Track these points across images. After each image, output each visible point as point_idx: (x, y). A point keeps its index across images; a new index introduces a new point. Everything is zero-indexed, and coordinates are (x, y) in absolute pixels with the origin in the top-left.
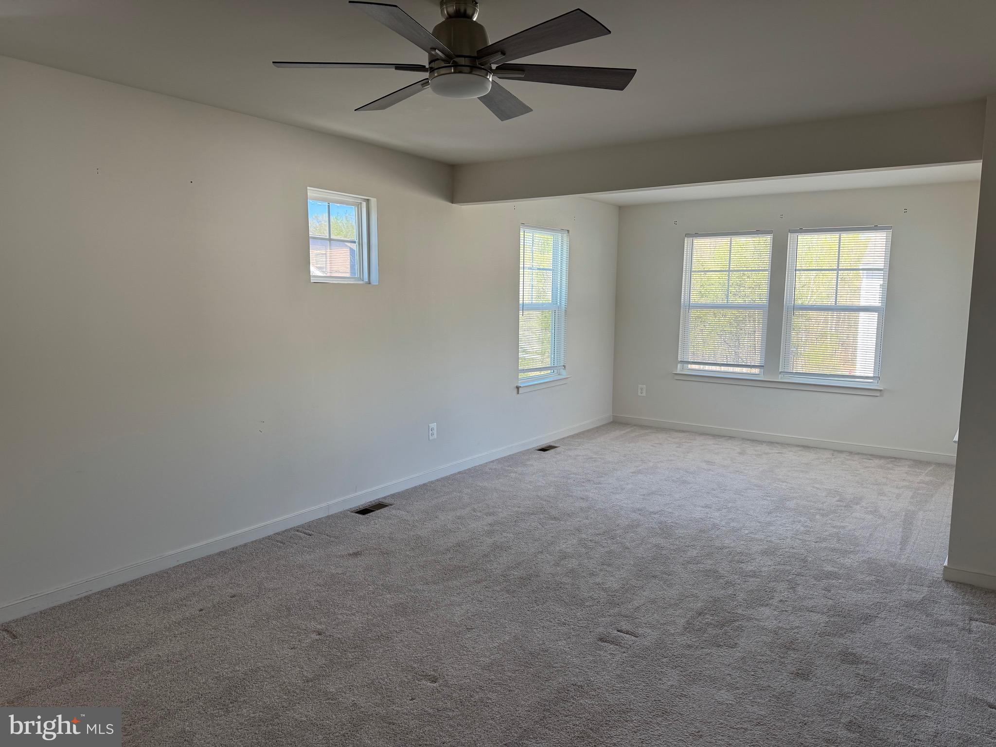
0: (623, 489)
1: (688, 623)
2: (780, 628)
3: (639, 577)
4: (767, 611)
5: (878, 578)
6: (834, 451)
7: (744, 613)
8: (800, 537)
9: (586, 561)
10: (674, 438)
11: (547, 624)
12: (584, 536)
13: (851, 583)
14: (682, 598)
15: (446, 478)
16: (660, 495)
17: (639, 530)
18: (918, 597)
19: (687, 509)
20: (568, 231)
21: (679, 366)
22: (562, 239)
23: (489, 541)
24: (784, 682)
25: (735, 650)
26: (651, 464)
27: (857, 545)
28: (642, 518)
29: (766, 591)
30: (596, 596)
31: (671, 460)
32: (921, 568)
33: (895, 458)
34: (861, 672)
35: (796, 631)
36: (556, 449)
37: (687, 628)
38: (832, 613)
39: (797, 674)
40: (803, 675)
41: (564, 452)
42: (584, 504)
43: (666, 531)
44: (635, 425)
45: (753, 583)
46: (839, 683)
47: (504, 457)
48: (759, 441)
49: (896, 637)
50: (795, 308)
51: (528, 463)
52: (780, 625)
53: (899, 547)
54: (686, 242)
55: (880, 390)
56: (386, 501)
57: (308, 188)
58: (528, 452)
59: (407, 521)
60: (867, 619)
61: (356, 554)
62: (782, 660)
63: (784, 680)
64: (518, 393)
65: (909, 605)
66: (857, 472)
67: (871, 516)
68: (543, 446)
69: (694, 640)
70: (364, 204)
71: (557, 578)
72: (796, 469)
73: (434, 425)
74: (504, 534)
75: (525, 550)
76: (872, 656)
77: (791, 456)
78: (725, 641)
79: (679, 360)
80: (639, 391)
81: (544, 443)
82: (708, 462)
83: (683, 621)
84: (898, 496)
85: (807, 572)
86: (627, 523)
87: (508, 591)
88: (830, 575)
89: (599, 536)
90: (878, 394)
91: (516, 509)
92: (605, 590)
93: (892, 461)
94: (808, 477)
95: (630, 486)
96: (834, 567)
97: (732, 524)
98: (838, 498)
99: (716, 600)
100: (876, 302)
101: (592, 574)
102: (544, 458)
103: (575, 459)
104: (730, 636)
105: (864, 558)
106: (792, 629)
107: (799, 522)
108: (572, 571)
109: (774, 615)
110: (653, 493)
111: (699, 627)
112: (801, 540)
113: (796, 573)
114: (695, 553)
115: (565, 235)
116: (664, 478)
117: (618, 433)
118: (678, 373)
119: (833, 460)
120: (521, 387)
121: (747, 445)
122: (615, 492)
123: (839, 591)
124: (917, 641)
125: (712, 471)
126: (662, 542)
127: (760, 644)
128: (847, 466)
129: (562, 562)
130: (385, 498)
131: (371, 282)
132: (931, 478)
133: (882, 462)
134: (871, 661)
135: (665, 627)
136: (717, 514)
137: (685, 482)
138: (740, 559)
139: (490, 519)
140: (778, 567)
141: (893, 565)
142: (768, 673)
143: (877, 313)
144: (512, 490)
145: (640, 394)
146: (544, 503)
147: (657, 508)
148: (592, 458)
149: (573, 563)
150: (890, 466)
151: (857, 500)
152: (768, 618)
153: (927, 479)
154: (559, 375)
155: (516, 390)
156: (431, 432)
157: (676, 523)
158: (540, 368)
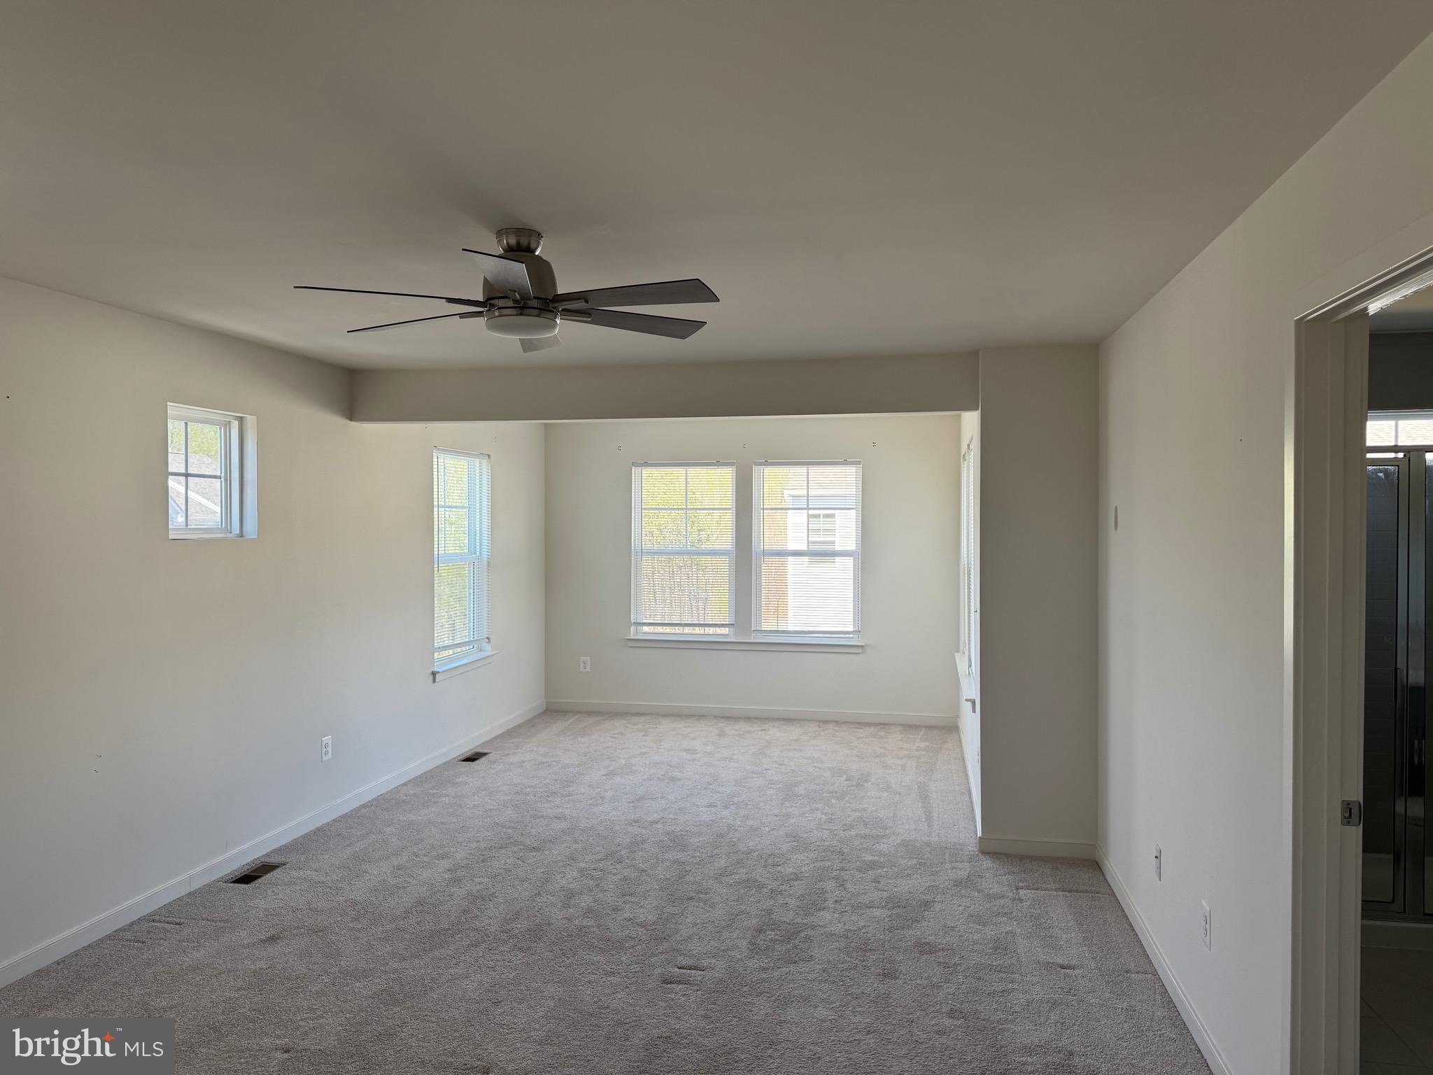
0: (603, 798)
1: (750, 943)
2: (849, 930)
3: (674, 902)
4: (826, 915)
5: (920, 861)
6: (820, 721)
7: (805, 921)
8: (826, 827)
9: (601, 895)
10: (634, 724)
11: (592, 977)
12: (583, 865)
13: (896, 870)
14: (733, 917)
15: (346, 817)
16: (652, 799)
17: (646, 846)
18: (964, 874)
19: (690, 811)
20: (489, 456)
21: (633, 628)
22: (480, 466)
23: (459, 892)
24: (875, 985)
25: (813, 962)
26: (623, 762)
27: (885, 828)
28: (643, 831)
29: (817, 894)
30: (634, 934)
31: (645, 753)
32: (955, 844)
33: (884, 724)
34: (941, 960)
35: (864, 931)
36: (487, 756)
37: (753, 949)
38: (890, 905)
39: (885, 975)
40: (888, 975)
41: (500, 759)
42: (563, 825)
43: (678, 841)
44: (578, 712)
45: (799, 888)
46: (926, 975)
47: (420, 776)
48: (734, 718)
49: (959, 919)
50: (765, 553)
51: (458, 780)
52: (847, 927)
53: (926, 824)
54: (633, 472)
55: (862, 646)
56: (274, 860)
57: (169, 403)
58: (446, 766)
59: (323, 882)
60: (926, 905)
61: (272, 939)
62: (864, 963)
63: (874, 983)
64: (434, 681)
65: (958, 883)
66: (853, 744)
67: (886, 794)
68: (468, 755)
69: (766, 961)
70: (235, 424)
71: (576, 922)
72: (788, 747)
73: (327, 739)
74: (477, 880)
75: (516, 895)
76: (945, 942)
77: (776, 733)
78: (799, 955)
79: (632, 621)
80: (582, 665)
81: (468, 748)
82: (688, 750)
83: (745, 943)
84: (904, 767)
85: (849, 865)
86: (628, 840)
87: (521, 949)
88: (872, 865)
89: (602, 862)
90: (859, 650)
91: (475, 845)
92: (640, 925)
93: (881, 728)
94: (803, 755)
95: (610, 793)
96: (873, 855)
97: (749, 822)
98: (844, 777)
99: (769, 912)
100: (852, 545)
101: (616, 910)
102: (478, 771)
103: (522, 766)
104: (801, 949)
105: (898, 842)
106: (859, 929)
107: (818, 809)
108: (589, 910)
109: (836, 918)
110: (641, 798)
111: (765, 946)
112: (828, 830)
113: (838, 868)
114: (722, 863)
115: (484, 461)
116: (646, 776)
117: (559, 726)
118: (632, 637)
119: (822, 733)
120: (438, 672)
121: (724, 724)
122: (595, 803)
123: (889, 881)
124: (979, 919)
125: (698, 761)
126: (680, 856)
127: (835, 951)
128: (839, 739)
129: (573, 902)
130: (267, 855)
131: (244, 534)
132: (927, 744)
133: (872, 729)
134: (947, 947)
135: (729, 953)
136: (726, 813)
137: (673, 779)
138: (774, 861)
139: (445, 864)
140: (818, 864)
141: (928, 844)
142: (856, 980)
143: (852, 558)
144: (456, 820)
145: (582, 670)
146: (510, 831)
147: (655, 817)
148: (544, 763)
149: (585, 901)
150: (882, 733)
151: (865, 777)
152: (831, 923)
153: (924, 745)
154: (481, 651)
155: (431, 678)
156: (324, 750)
157: (687, 831)
158: (460, 644)
